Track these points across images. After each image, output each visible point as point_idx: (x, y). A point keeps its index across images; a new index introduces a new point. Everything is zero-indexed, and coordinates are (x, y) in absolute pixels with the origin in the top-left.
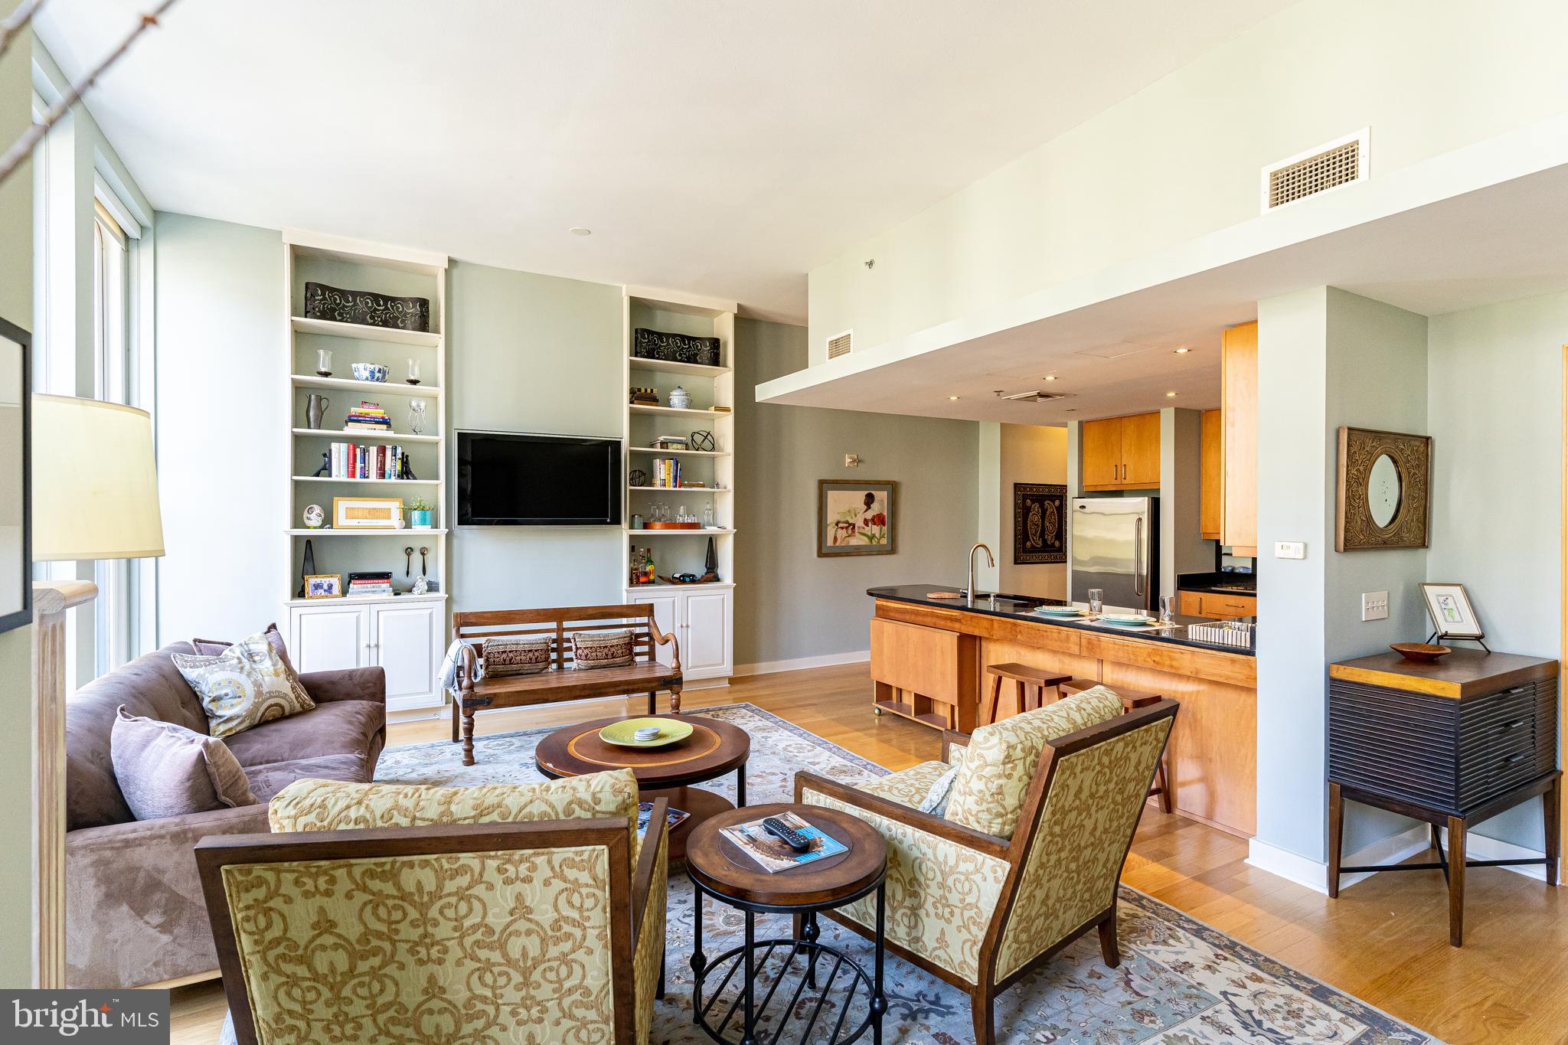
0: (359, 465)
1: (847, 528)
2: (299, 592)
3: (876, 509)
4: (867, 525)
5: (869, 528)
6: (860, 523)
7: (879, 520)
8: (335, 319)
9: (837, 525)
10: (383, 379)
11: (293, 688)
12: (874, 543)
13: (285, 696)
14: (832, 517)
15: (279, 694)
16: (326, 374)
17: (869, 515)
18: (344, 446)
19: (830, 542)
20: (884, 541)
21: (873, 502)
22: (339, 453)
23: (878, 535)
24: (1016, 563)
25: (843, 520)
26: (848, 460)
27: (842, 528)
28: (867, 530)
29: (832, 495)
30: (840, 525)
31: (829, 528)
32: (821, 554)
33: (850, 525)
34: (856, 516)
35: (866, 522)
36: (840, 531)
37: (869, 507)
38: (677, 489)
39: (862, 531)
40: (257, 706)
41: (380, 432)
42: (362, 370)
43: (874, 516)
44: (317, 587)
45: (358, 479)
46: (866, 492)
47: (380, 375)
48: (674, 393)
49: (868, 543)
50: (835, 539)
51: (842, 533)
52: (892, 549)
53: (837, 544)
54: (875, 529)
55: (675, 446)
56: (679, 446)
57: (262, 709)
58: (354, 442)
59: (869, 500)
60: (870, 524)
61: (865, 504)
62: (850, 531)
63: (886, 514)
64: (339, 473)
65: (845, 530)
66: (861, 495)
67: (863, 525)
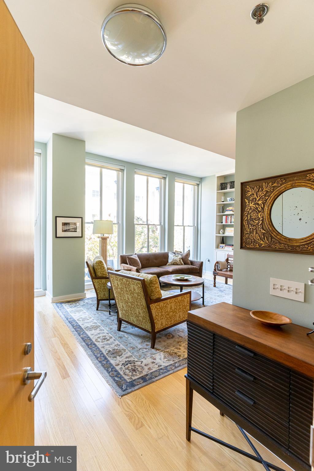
0: (227, 220)
2: (218, 247)
8: (225, 189)
10: (232, 201)
11: (180, 260)
13: (177, 261)
15: (176, 261)
16: (223, 202)
18: (225, 216)
22: (224, 217)
40: (173, 261)
41: (231, 213)
42: (228, 199)
44: (221, 246)
45: (227, 224)
47: (231, 200)
57: (173, 262)
58: (227, 215)
64: (224, 223)
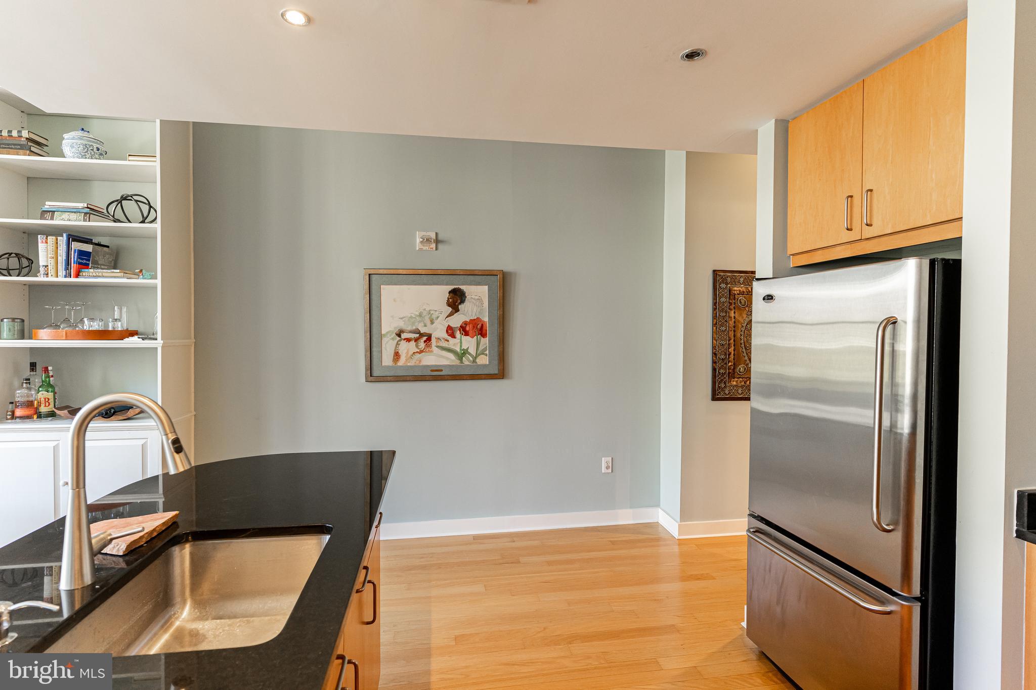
1: (416, 340)
3: (468, 311)
4: (453, 336)
5: (456, 341)
6: (438, 331)
7: (475, 328)
9: (399, 335)
12: (466, 363)
14: (388, 324)
17: (457, 321)
19: (387, 360)
20: (483, 360)
21: (462, 302)
23: (472, 351)
24: (715, 398)
25: (409, 328)
26: (418, 240)
27: (408, 340)
28: (453, 343)
29: (389, 294)
30: (404, 336)
31: (385, 340)
32: (371, 376)
33: (422, 335)
34: (432, 322)
35: (451, 331)
36: (403, 343)
37: (456, 309)
38: (73, 280)
39: (445, 344)
43: (466, 323)
46: (451, 287)
48: (66, 136)
49: (457, 362)
50: (397, 355)
51: (406, 349)
52: (501, 372)
53: (401, 362)
54: (469, 343)
55: (65, 216)
56: (73, 216)
59: (456, 298)
60: (458, 334)
61: (449, 305)
62: (422, 345)
63: (486, 319)
65: (413, 343)
66: (439, 293)
67: (446, 336)
